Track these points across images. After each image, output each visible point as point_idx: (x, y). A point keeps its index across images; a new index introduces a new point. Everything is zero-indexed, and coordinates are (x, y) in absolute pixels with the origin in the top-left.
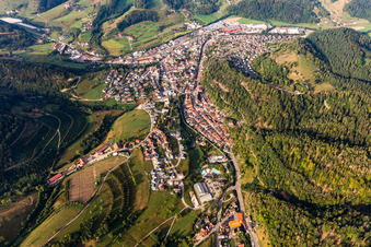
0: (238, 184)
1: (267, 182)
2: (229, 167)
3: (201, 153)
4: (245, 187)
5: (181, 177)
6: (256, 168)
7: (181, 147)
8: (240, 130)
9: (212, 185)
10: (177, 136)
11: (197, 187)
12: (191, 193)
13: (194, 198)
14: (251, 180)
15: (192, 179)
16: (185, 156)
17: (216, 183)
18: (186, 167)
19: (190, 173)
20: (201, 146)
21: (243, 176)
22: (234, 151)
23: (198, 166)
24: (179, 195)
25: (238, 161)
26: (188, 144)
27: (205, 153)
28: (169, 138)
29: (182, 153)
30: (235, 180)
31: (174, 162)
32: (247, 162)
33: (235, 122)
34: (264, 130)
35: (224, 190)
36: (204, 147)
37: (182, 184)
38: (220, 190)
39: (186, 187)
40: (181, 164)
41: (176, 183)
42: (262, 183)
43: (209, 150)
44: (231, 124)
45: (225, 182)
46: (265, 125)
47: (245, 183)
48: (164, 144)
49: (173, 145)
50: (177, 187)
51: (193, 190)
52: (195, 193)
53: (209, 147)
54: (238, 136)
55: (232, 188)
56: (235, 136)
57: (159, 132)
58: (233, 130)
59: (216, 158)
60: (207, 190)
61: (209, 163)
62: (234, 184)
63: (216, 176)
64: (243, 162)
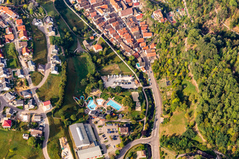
0: (156, 134)
1: (212, 137)
2: (141, 99)
3: (91, 67)
4: (169, 142)
5: (45, 108)
6: (195, 108)
7: (52, 50)
8: (174, 28)
9: (104, 130)
10: (46, 27)
11: (76, 130)
12: (62, 140)
13: (66, 150)
14: (182, 130)
15: (67, 115)
16: (58, 68)
17: (114, 127)
18: (57, 91)
19: (64, 102)
20: (92, 53)
21: (166, 121)
22: (156, 69)
23: (81, 92)
24: (39, 142)
25: (161, 90)
26: (68, 46)
27: (98, 67)
28: (30, 29)
29: (52, 62)
30: (151, 126)
31: (35, 78)
32: (179, 94)
33: (166, 11)
34: (222, 34)
35: (126, 142)
36: (98, 55)
37: (46, 122)
38: (119, 141)
39: (54, 129)
40: (49, 84)
41: (35, 119)
42: (201, 138)
43: (106, 62)
44: (157, 15)
45: (130, 127)
46: (227, 25)
47: (169, 133)
48: (18, 41)
49: (36, 45)
50: (36, 126)
51: (67, 134)
52: (70, 142)
53: (107, 56)
54: (168, 41)
55: (143, 140)
56: (162, 41)
57: (12, 15)
58: (160, 28)
59: (120, 79)
60: (93, 139)
61: (103, 87)
62: (147, 133)
63: (114, 114)
64: (171, 93)
